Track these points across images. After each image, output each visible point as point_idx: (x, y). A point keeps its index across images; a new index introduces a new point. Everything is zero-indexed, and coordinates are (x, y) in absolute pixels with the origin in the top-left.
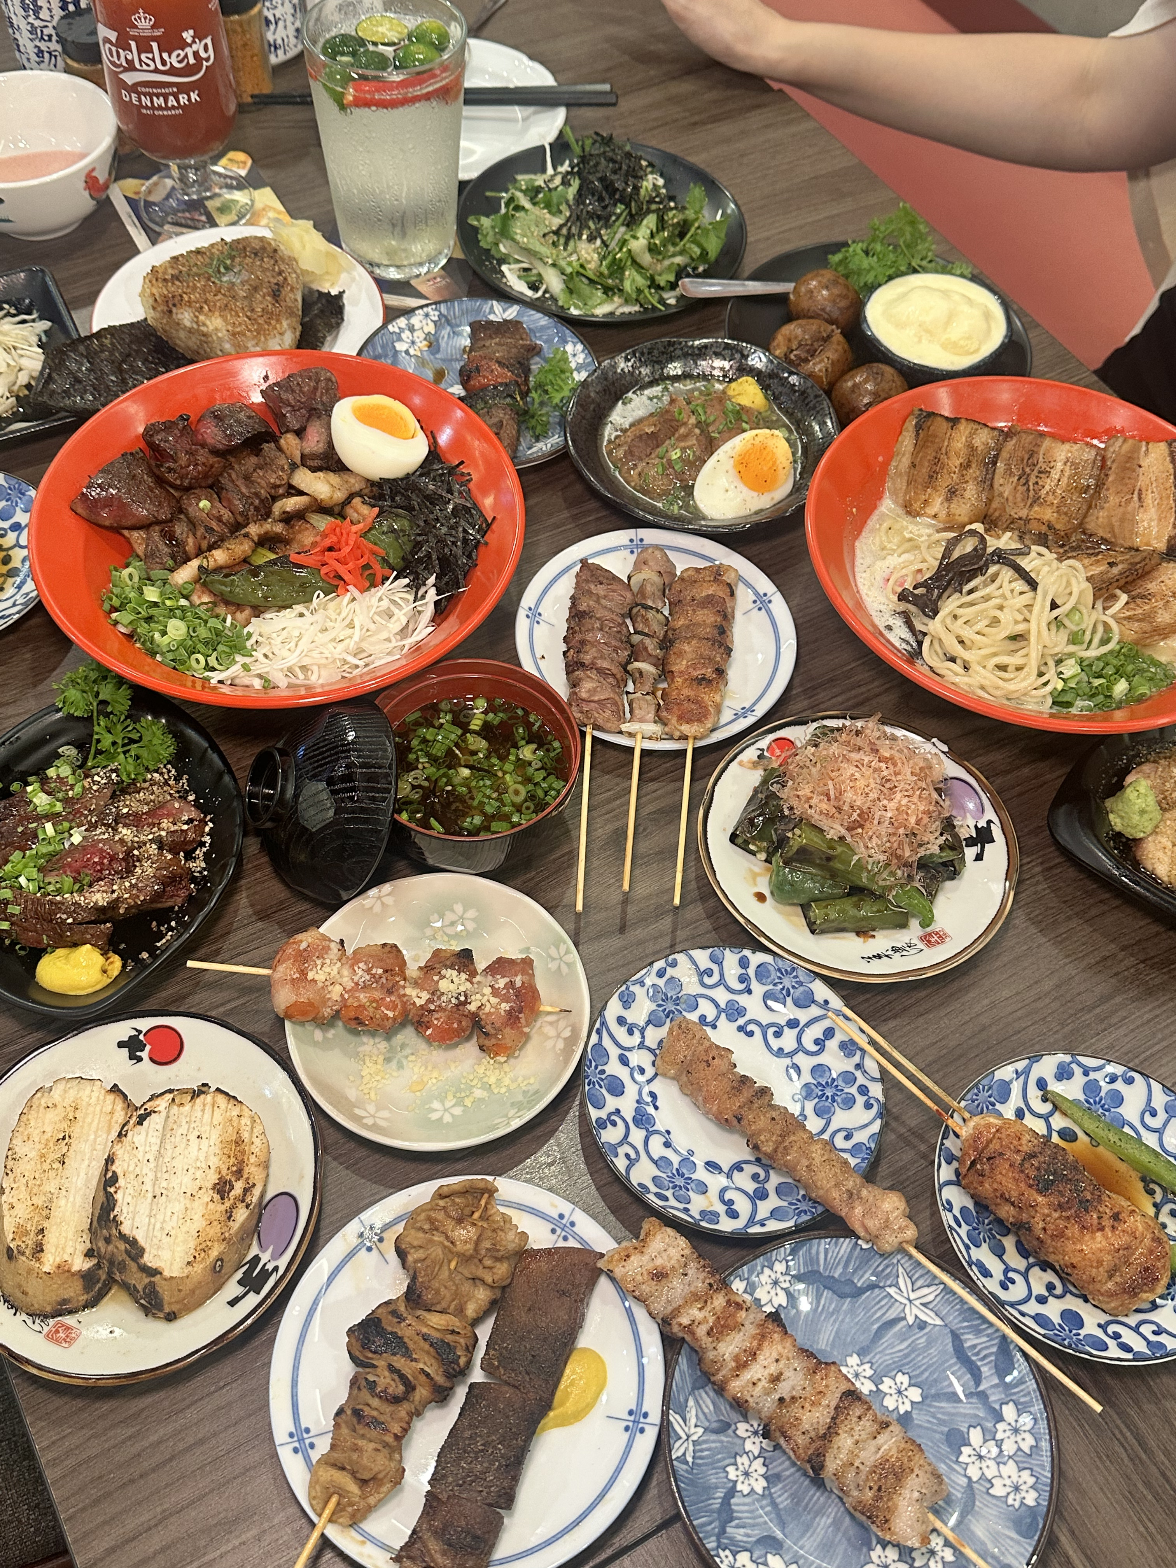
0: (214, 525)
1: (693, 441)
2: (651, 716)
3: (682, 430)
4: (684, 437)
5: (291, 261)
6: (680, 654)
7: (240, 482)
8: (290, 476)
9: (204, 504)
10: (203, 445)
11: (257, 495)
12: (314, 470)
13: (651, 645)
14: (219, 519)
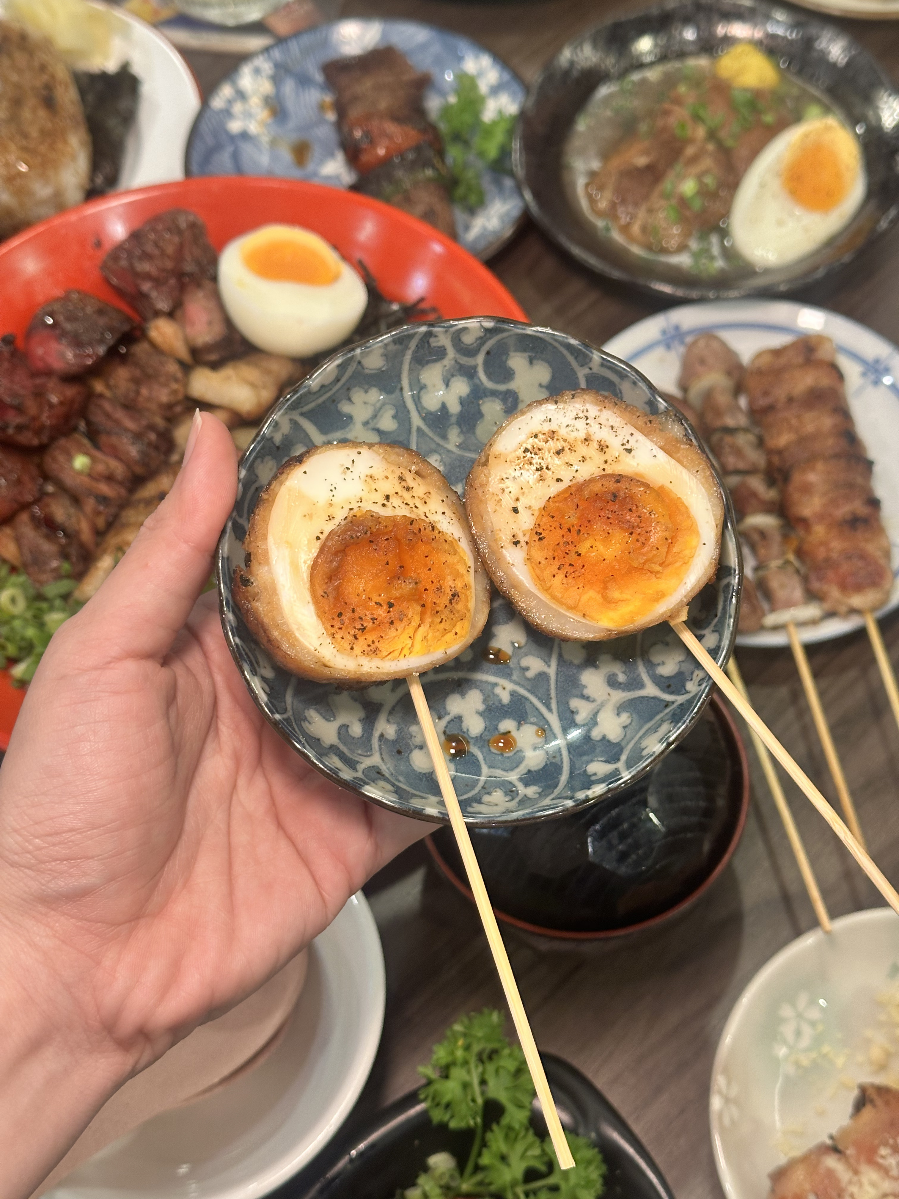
0: (104, 489)
1: (707, 163)
2: (798, 593)
3: (690, 151)
4: (694, 160)
5: (47, 44)
6: (807, 489)
7: (120, 414)
8: (186, 384)
9: (80, 462)
10: (48, 373)
11: (151, 427)
12: (215, 366)
13: (757, 484)
14: (110, 478)
